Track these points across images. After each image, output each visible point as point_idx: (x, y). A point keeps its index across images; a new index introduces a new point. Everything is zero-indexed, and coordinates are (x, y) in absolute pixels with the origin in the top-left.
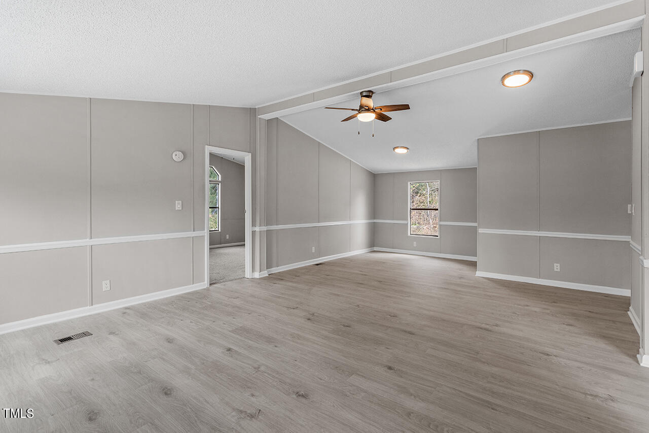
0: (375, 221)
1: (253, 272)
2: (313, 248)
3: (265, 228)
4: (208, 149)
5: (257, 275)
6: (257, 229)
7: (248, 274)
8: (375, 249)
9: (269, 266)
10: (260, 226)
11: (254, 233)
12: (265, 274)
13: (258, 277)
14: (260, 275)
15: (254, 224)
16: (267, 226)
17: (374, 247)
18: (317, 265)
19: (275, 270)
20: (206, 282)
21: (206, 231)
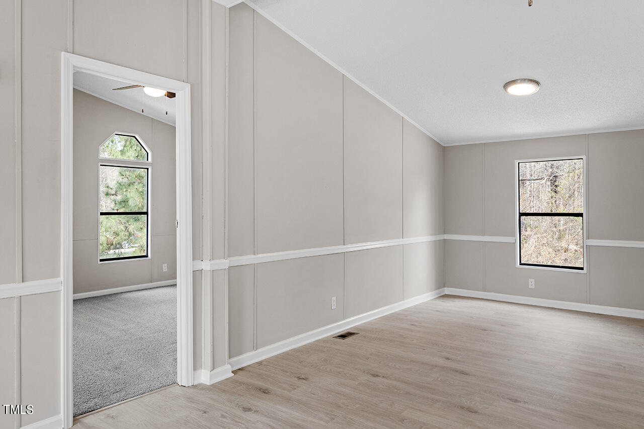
0: (446, 237)
1: (195, 369)
2: (334, 299)
3: (224, 263)
4: (68, 63)
5: (205, 377)
6: (206, 266)
7: (184, 376)
8: (448, 291)
9: (234, 350)
10: (213, 258)
11: (197, 275)
12: (225, 372)
13: (208, 383)
14: (211, 377)
15: (196, 255)
16: (229, 256)
17: (444, 287)
18: (343, 336)
19: (249, 358)
20: (62, 415)
21: (62, 278)
